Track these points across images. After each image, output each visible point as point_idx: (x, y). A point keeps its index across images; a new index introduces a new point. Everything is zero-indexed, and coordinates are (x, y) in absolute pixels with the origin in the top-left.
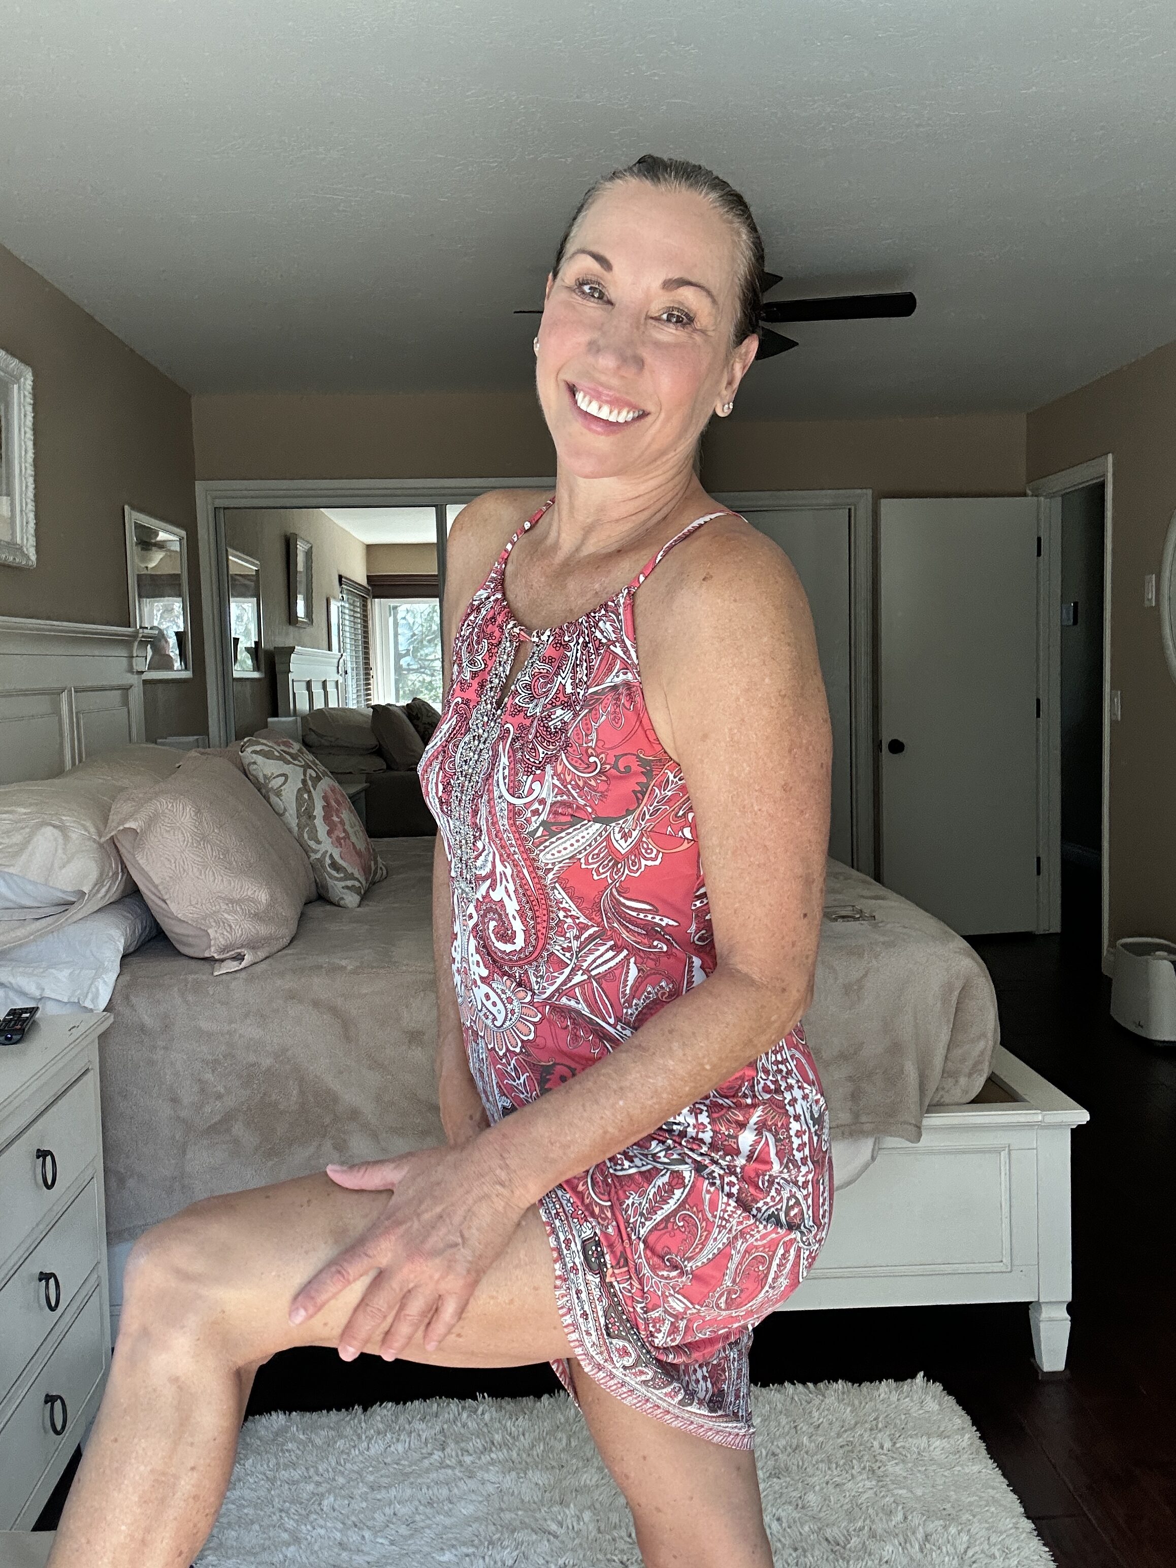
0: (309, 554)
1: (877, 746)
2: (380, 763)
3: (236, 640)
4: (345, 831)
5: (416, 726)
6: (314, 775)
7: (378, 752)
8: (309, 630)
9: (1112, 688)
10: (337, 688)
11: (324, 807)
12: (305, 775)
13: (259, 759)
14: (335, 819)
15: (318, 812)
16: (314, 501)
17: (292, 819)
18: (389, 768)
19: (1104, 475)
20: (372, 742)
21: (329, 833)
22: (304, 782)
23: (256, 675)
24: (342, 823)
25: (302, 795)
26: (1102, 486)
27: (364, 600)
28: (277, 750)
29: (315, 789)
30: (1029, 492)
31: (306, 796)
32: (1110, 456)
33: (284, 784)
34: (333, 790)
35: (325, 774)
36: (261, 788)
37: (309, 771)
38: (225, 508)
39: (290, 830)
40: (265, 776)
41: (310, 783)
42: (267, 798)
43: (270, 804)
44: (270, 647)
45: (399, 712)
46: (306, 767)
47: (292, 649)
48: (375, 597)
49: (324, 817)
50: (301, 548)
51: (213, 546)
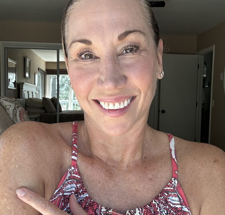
0: (30, 62)
1: (159, 111)
2: (43, 111)
3: (9, 80)
4: (24, 119)
5: (53, 103)
6: (18, 106)
7: (43, 108)
8: (29, 80)
9: (212, 99)
10: (36, 94)
11: (19, 114)
12: (15, 106)
13: (4, 101)
14: (22, 116)
15: (18, 114)
16: (29, 47)
17: (11, 116)
18: (46, 112)
19: (213, 50)
20: (42, 106)
21: (20, 120)
22: (15, 107)
23: (14, 88)
24: (24, 117)
25: (14, 111)
26: (212, 52)
27: (45, 75)
28: (9, 99)
29: (17, 109)
30: (197, 54)
31: (15, 111)
32: (214, 45)
33: (10, 107)
34: (22, 110)
35: (21, 106)
36: (4, 108)
37: (16, 105)
38: (7, 48)
39: (11, 118)
40: (5, 105)
41: (16, 108)
42: (5, 110)
43: (6, 112)
44: (19, 83)
45: (49, 100)
46: (16, 104)
47: (23, 83)
48: (47, 74)
49: (19, 116)
50: (28, 60)
51: (4, 56)
